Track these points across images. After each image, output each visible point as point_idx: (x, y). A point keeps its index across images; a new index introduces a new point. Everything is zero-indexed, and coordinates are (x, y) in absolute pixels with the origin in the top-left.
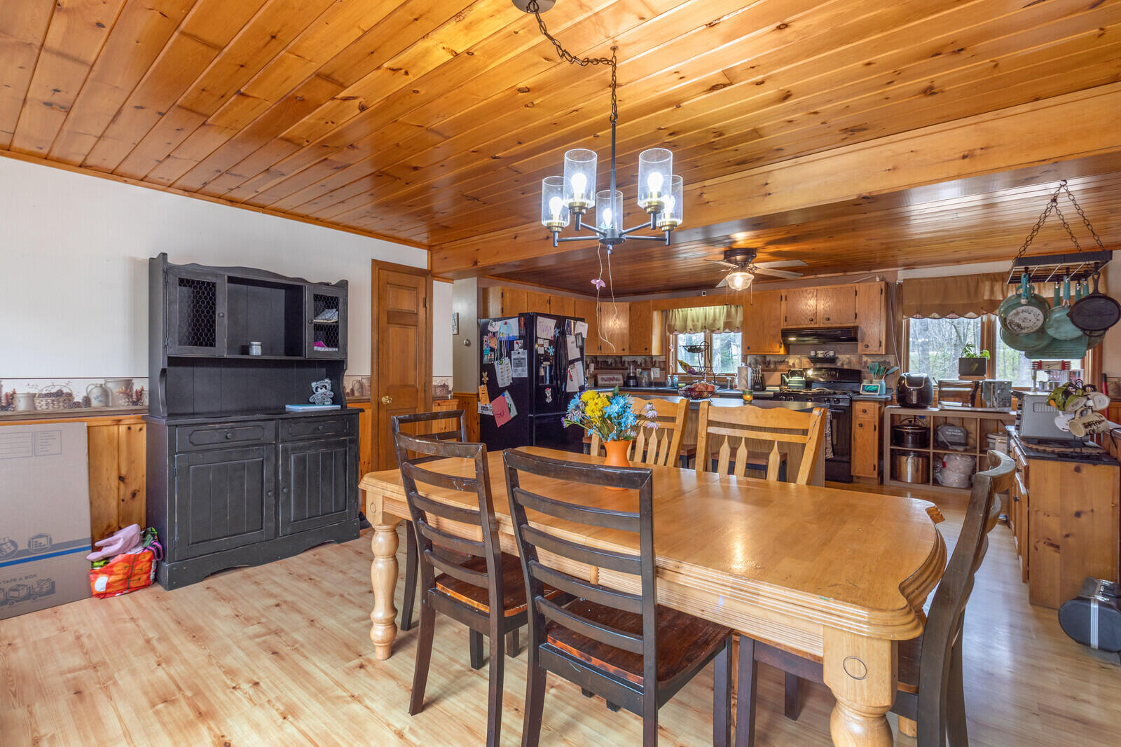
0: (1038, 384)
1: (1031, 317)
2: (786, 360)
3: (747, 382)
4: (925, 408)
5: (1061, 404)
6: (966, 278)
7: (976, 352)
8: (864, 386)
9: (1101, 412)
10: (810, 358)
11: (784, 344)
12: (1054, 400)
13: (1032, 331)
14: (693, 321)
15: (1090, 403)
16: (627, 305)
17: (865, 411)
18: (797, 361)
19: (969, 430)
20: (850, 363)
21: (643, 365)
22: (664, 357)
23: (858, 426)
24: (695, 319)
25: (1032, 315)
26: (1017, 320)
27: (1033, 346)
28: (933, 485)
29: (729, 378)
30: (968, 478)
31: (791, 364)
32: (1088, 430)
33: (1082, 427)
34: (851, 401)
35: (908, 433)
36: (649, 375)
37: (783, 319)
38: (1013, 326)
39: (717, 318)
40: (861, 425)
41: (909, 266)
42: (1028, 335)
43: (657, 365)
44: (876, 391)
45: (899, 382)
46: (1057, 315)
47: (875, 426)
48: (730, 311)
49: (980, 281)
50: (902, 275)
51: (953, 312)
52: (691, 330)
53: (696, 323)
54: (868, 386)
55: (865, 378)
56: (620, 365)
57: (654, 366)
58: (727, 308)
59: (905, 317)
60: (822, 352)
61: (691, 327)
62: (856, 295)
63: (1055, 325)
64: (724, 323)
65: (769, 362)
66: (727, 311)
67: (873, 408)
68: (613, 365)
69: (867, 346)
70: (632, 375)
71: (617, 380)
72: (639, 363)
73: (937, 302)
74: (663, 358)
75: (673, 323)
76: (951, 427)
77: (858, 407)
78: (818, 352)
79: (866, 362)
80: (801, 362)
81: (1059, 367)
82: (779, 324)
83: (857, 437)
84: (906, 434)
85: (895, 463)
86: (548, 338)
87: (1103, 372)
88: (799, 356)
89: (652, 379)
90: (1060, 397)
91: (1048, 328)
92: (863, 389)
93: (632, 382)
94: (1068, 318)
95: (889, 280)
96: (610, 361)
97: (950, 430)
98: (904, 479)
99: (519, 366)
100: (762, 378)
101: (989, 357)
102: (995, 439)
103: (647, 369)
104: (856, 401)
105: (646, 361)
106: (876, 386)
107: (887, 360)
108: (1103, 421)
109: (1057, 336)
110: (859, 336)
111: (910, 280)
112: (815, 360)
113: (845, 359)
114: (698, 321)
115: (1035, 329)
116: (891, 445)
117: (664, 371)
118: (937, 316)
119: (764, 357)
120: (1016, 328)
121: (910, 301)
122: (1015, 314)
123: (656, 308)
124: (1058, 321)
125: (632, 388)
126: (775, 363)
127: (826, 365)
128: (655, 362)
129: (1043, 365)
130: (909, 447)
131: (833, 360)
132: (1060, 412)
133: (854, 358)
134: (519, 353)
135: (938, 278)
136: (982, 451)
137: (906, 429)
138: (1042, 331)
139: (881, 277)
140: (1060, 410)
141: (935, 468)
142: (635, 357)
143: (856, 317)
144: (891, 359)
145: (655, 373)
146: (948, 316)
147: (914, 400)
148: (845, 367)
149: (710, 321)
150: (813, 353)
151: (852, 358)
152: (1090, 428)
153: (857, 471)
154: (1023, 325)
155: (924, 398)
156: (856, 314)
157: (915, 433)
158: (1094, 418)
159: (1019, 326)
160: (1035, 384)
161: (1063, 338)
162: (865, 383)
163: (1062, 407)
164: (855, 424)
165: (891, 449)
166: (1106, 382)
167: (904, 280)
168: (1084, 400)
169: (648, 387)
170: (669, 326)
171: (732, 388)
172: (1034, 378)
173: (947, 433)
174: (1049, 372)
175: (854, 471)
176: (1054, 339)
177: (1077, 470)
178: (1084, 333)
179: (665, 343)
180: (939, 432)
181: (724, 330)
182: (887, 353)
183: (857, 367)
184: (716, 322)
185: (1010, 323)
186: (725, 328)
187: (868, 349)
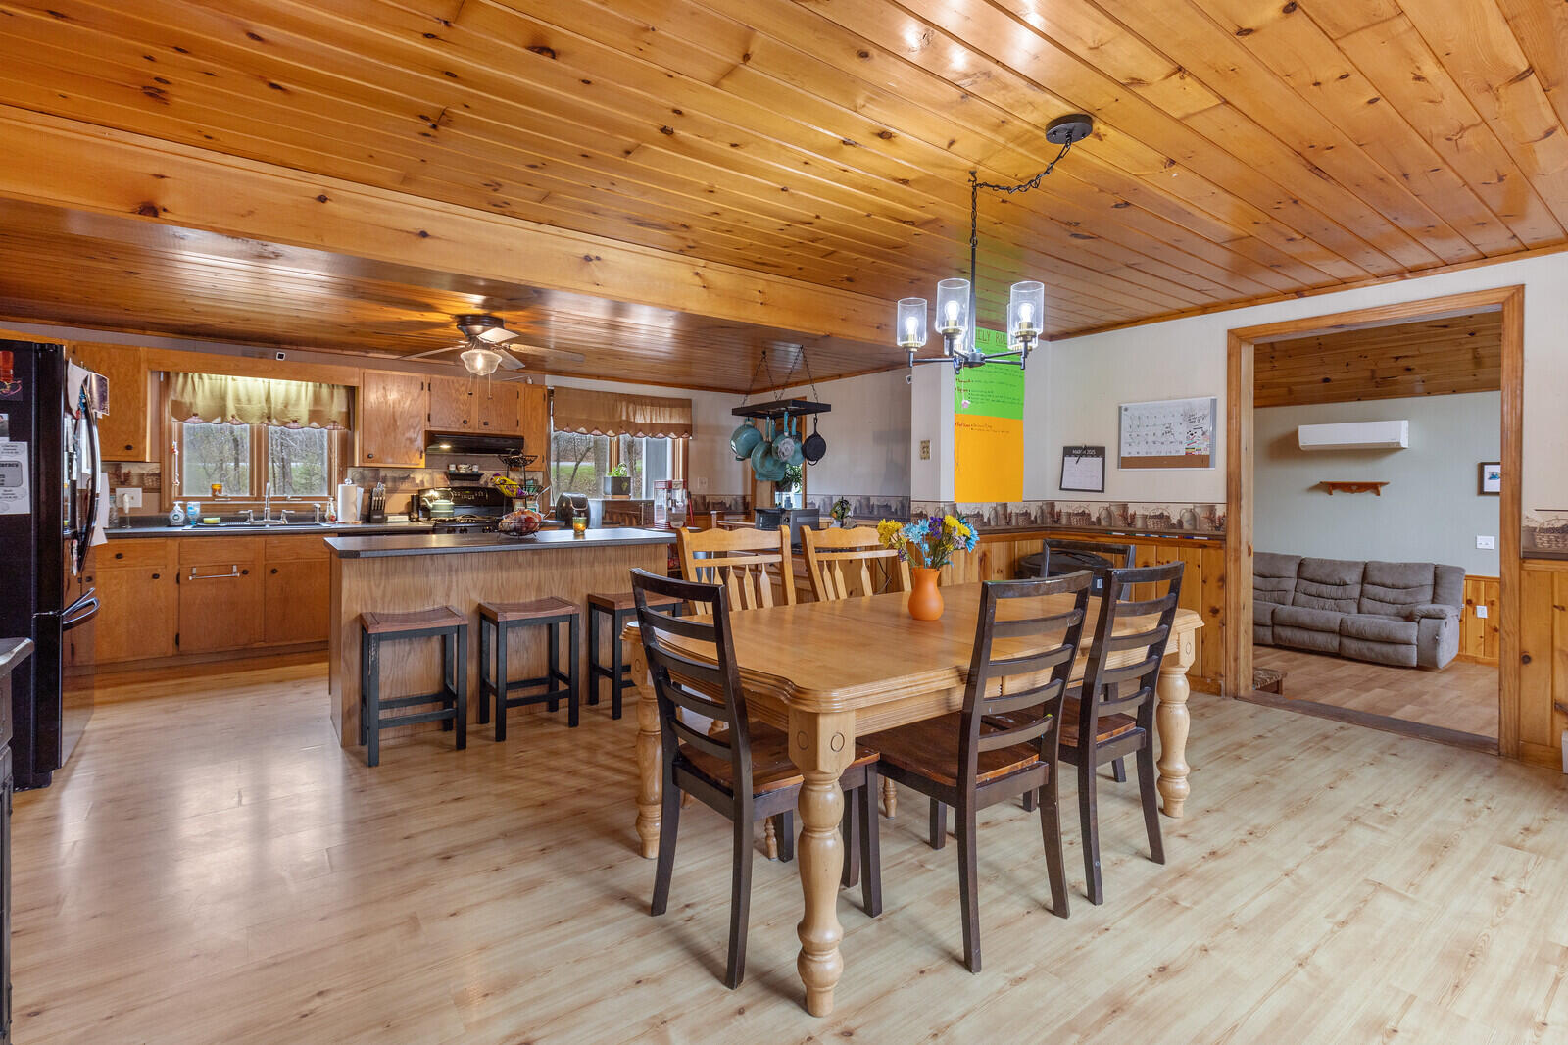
2: (411, 476)
10: (447, 474)
11: (426, 453)
14: (240, 403)
18: (428, 478)
22: (156, 465)
24: (244, 398)
29: (317, 505)
31: (418, 482)
37: (425, 417)
39: (294, 402)
48: (320, 392)
50: (549, 381)
51: (597, 429)
52: (233, 417)
53: (244, 405)
58: (315, 387)
59: (555, 429)
60: (465, 466)
64: (308, 412)
66: (314, 392)
74: (152, 468)
78: (460, 466)
80: (432, 479)
82: (420, 423)
88: (432, 471)
111: (560, 388)
112: (451, 477)
114: (249, 402)
117: (154, 495)
118: (584, 431)
119: (377, 469)
121: (561, 411)
127: (466, 484)
131: (475, 477)
143: (518, 425)
145: (132, 499)
146: (593, 432)
149: (279, 406)
150: (452, 468)
156: (518, 421)
179: (158, 436)
184: (290, 407)
186: (310, 420)
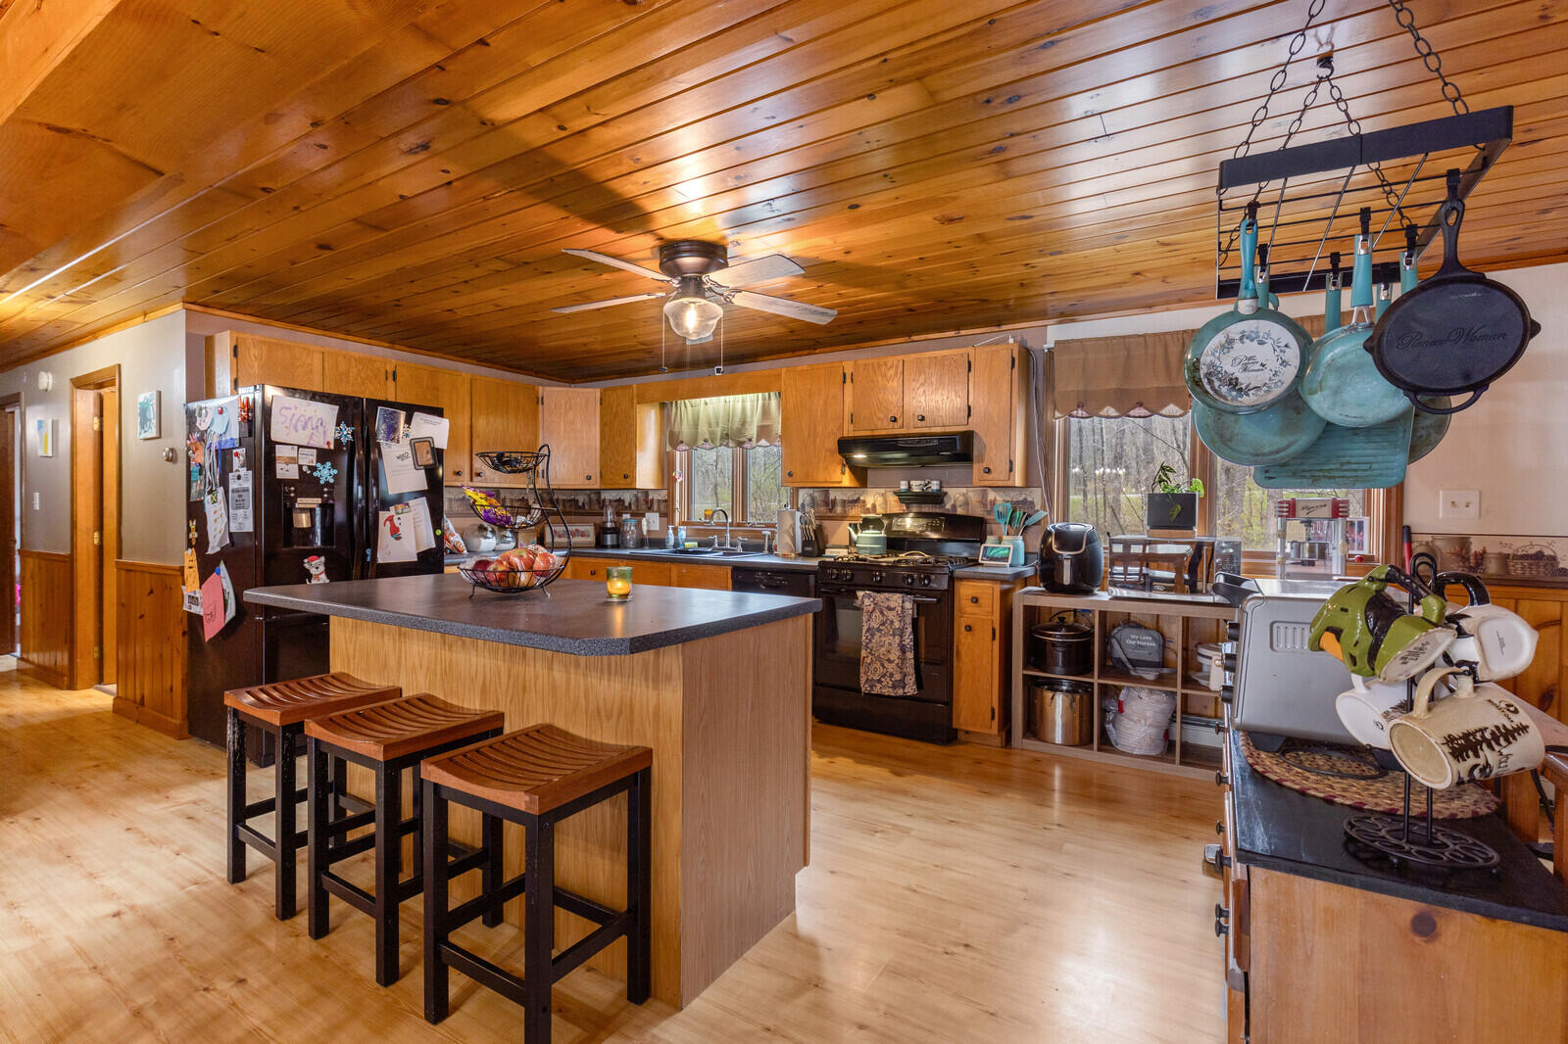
0: (1288, 545)
1: (1264, 354)
2: (862, 498)
3: (793, 539)
4: (1089, 593)
5: (1361, 653)
6: (1161, 337)
7: (1181, 482)
8: (986, 548)
9: (1513, 684)
10: (898, 494)
11: (851, 469)
12: (1337, 633)
13: (1270, 397)
14: (710, 425)
15: (1467, 650)
16: (597, 393)
17: (975, 600)
18: (879, 500)
19: (1168, 634)
20: (966, 503)
21: (633, 507)
22: (665, 492)
23: (963, 629)
24: (713, 421)
25: (1268, 347)
26: (1228, 366)
27: (1274, 448)
28: (1099, 750)
29: (767, 532)
30: (1162, 733)
31: (868, 505)
32: (1464, 767)
33: (1443, 752)
34: (952, 579)
35: (1054, 644)
36: (639, 525)
37: (847, 417)
38: (1217, 384)
39: (749, 420)
40: (969, 628)
41: (1066, 316)
42: (1257, 410)
43: (655, 507)
44: (1005, 559)
45: (1044, 541)
46: (1338, 350)
47: (994, 630)
48: (768, 403)
49: (1187, 342)
50: (1055, 333)
51: (1140, 405)
52: (705, 441)
53: (713, 428)
54: (993, 548)
55: (991, 534)
56: (596, 508)
57: (650, 509)
58: (765, 397)
59: (1057, 414)
60: (919, 482)
61: (707, 436)
62: (969, 370)
63: (1332, 381)
64: (758, 427)
65: (834, 502)
66: (764, 404)
67: (990, 593)
68: (587, 507)
69: (988, 471)
70: (609, 525)
71: (583, 535)
72: (627, 504)
73: (1113, 385)
74: (663, 495)
75: (676, 430)
76: (1134, 630)
77: (965, 590)
78: (911, 483)
79: (993, 503)
80: (885, 502)
81: (1327, 512)
82: (841, 427)
83: (963, 650)
84: (1049, 647)
85: (1034, 705)
86: (313, 443)
87: (1405, 523)
88: (882, 491)
89: (645, 533)
90: (1358, 626)
91: (1313, 392)
92: (984, 555)
93: (609, 539)
94: (1369, 358)
95: (1030, 344)
96: (581, 499)
97: (1133, 637)
98: (1049, 737)
99: (240, 508)
100: (819, 530)
101: (1202, 492)
102: (1210, 658)
103: (638, 515)
104: (962, 579)
105: (637, 500)
106: (1008, 551)
107: (1029, 499)
108: (1523, 729)
109: (1335, 416)
110: (975, 453)
111: (1068, 341)
112: (908, 498)
113: (959, 497)
114: (717, 423)
115: (1277, 392)
116: (1024, 668)
117: (665, 519)
118: (1112, 412)
119: (826, 490)
120: (1224, 390)
121: (1067, 383)
122: (1223, 347)
123: (643, 400)
124: (1340, 369)
125: (609, 551)
126: (844, 502)
127: (927, 508)
128: (652, 501)
129: (1299, 507)
130: (1057, 674)
131: (938, 498)
132: (1357, 679)
133: (973, 495)
134: (239, 477)
135: (1114, 338)
136: (1188, 682)
137: (1050, 636)
138: (1293, 402)
139: (1019, 338)
140: (1357, 672)
141: (1104, 711)
142: (621, 492)
143: (969, 415)
144: (1036, 495)
145: (651, 522)
146: (1132, 413)
147: (1067, 579)
148: (960, 511)
149: (737, 425)
150: (903, 486)
151: (971, 494)
152: (1472, 761)
153: (961, 720)
154: (1244, 379)
155: (1087, 577)
156: (969, 408)
157: (1070, 645)
158: (1485, 717)
159: (1233, 383)
160: (1283, 547)
161: (1350, 422)
162: (990, 542)
163: (1363, 662)
164: (959, 627)
165: (1024, 675)
166: (1410, 542)
167: (1057, 342)
168: (1444, 638)
169: (636, 548)
170: (672, 433)
171: (771, 550)
172: (1282, 535)
173: (1129, 642)
174: (1308, 523)
175: (959, 718)
176: (1329, 424)
177: (1424, 927)
178: (1414, 401)
179: (666, 465)
180: (1114, 641)
181: (758, 441)
182: (1028, 483)
183: (978, 512)
184: (747, 426)
185: (1208, 375)
186: (759, 439)
187: (990, 476)
